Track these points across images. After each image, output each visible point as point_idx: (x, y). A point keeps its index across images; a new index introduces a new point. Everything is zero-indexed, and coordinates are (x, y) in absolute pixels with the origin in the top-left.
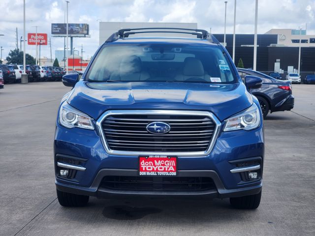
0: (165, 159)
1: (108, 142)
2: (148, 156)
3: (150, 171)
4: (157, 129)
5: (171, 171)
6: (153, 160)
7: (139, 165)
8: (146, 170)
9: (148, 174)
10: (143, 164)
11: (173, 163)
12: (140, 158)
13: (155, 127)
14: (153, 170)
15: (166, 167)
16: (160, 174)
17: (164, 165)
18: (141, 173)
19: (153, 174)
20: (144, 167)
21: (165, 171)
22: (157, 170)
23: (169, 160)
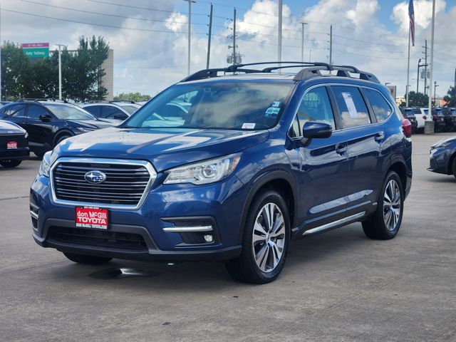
0: (97, 211)
1: (56, 191)
2: (83, 207)
3: (85, 223)
4: (93, 178)
5: (103, 224)
6: (88, 210)
7: (76, 216)
8: (82, 222)
9: (84, 226)
10: (80, 215)
11: (104, 215)
12: (77, 208)
13: (92, 176)
14: (88, 223)
15: (99, 220)
16: (94, 226)
17: (97, 217)
18: (78, 225)
19: (88, 226)
20: (80, 218)
21: (97, 224)
22: (91, 223)
23: (101, 211)
